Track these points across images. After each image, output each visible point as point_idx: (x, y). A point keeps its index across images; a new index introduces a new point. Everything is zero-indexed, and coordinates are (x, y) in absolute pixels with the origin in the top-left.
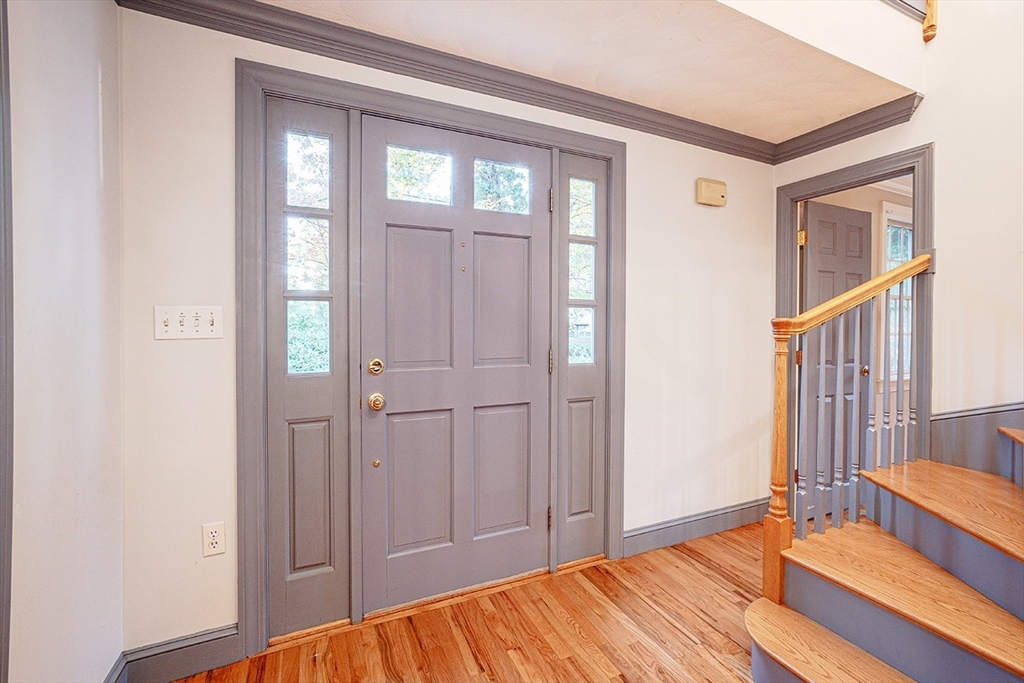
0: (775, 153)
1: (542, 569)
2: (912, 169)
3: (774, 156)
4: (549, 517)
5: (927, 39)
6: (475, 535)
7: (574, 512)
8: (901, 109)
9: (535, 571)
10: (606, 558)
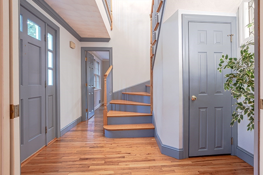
0: (81, 39)
1: (44, 146)
2: (109, 51)
3: (81, 40)
4: (46, 130)
5: (111, 30)
6: (29, 140)
7: (50, 127)
8: (107, 40)
9: (43, 147)
10: (57, 138)
